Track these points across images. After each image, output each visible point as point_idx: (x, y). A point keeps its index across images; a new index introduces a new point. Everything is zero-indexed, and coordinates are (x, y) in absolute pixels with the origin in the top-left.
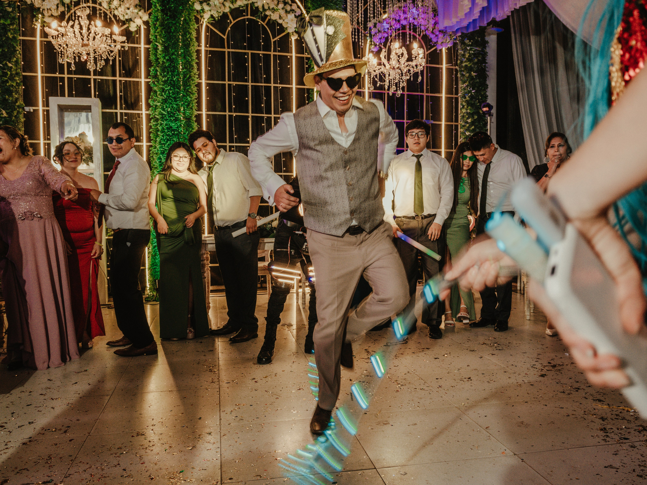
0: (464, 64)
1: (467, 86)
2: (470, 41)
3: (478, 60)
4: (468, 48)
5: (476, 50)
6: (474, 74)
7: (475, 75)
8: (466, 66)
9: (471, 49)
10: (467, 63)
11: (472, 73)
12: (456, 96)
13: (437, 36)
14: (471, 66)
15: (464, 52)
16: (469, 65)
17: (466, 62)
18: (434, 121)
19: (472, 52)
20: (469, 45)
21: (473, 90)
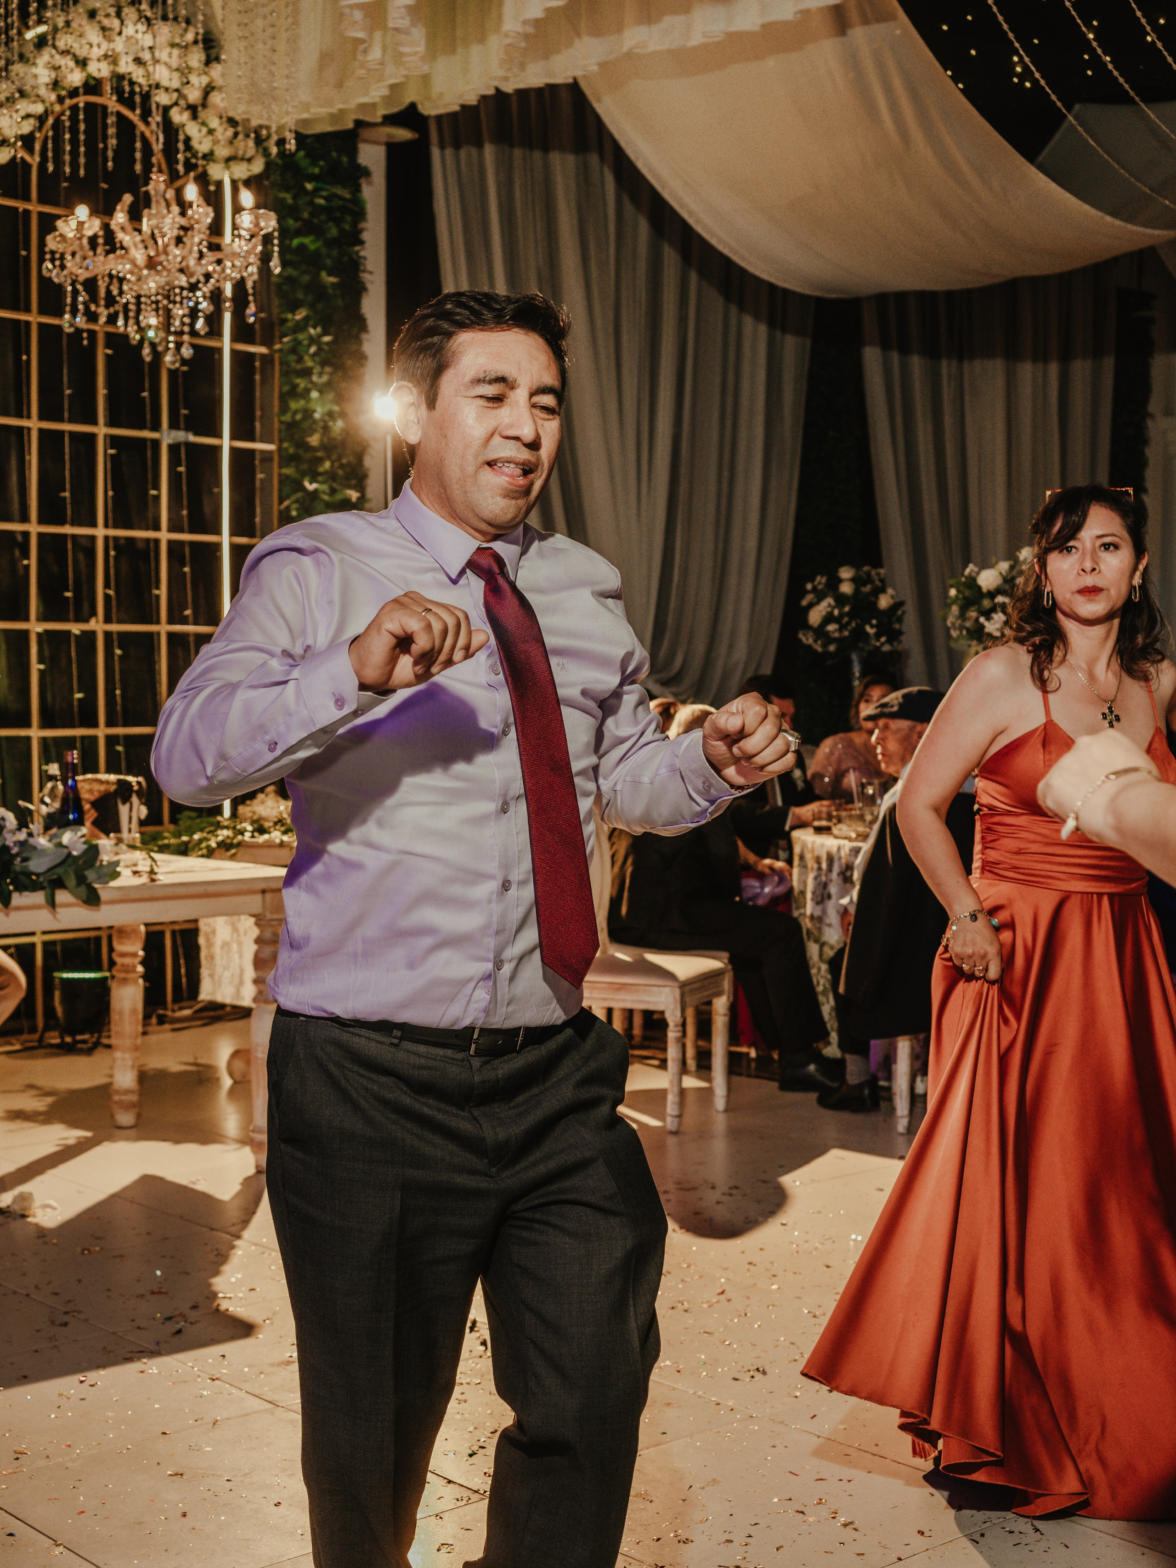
0: (296, 242)
1: (306, 319)
2: (314, 164)
3: (342, 231)
4: (309, 186)
5: (335, 195)
6: (332, 279)
7: (333, 284)
8: (302, 247)
9: (316, 190)
10: (306, 240)
11: (324, 274)
12: (263, 350)
13: (211, 132)
14: (317, 250)
15: (295, 198)
16: (312, 247)
17: (298, 233)
18: (197, 433)
19: (321, 201)
20: (311, 178)
21: (325, 333)
